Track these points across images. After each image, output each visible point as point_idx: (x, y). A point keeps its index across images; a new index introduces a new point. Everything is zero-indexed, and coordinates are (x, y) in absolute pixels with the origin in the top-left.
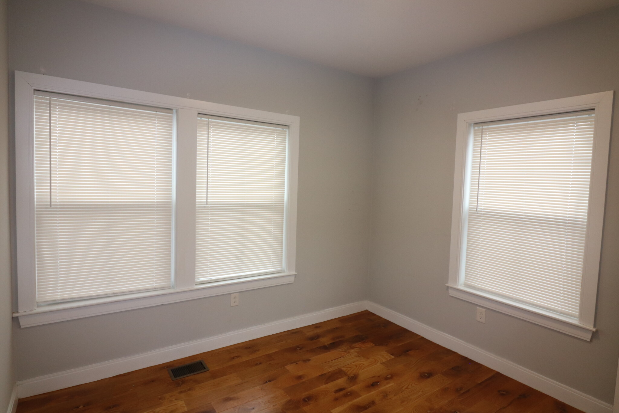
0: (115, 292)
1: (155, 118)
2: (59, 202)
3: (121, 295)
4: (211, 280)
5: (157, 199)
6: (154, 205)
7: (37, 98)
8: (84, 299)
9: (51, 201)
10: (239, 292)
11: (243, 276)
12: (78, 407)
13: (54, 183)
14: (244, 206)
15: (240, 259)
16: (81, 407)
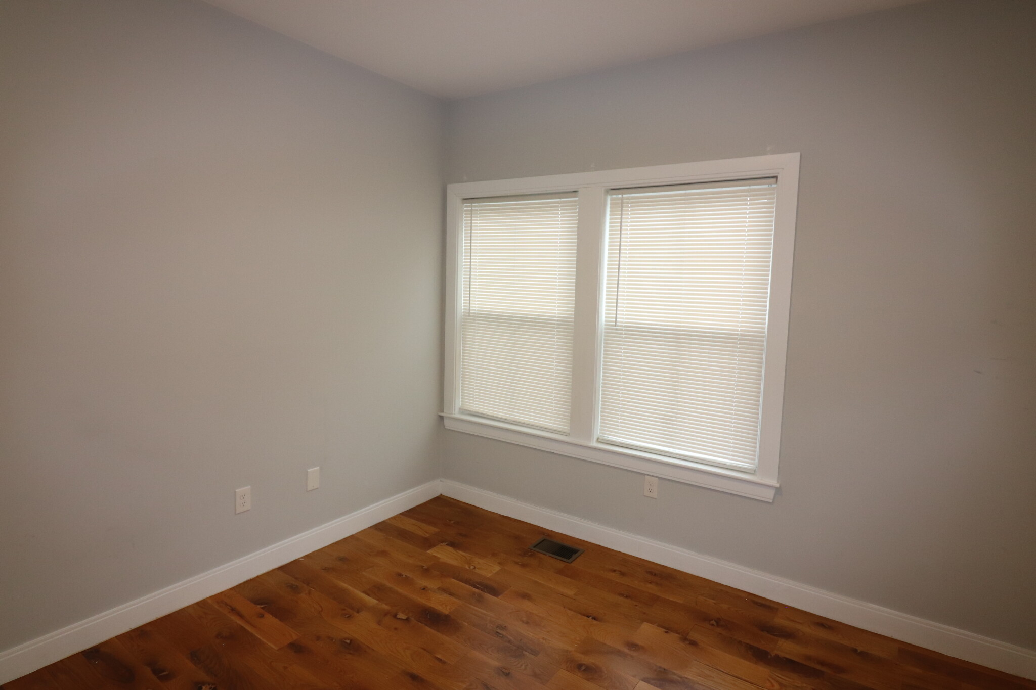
0: (516, 420)
1: (558, 207)
2: (478, 311)
3: (525, 427)
4: (621, 443)
5: (558, 314)
6: (555, 320)
7: (466, 207)
8: (491, 417)
9: (469, 310)
10: (659, 478)
11: (673, 453)
12: (450, 521)
13: (473, 291)
14: (679, 334)
15: (670, 424)
16: (452, 522)
